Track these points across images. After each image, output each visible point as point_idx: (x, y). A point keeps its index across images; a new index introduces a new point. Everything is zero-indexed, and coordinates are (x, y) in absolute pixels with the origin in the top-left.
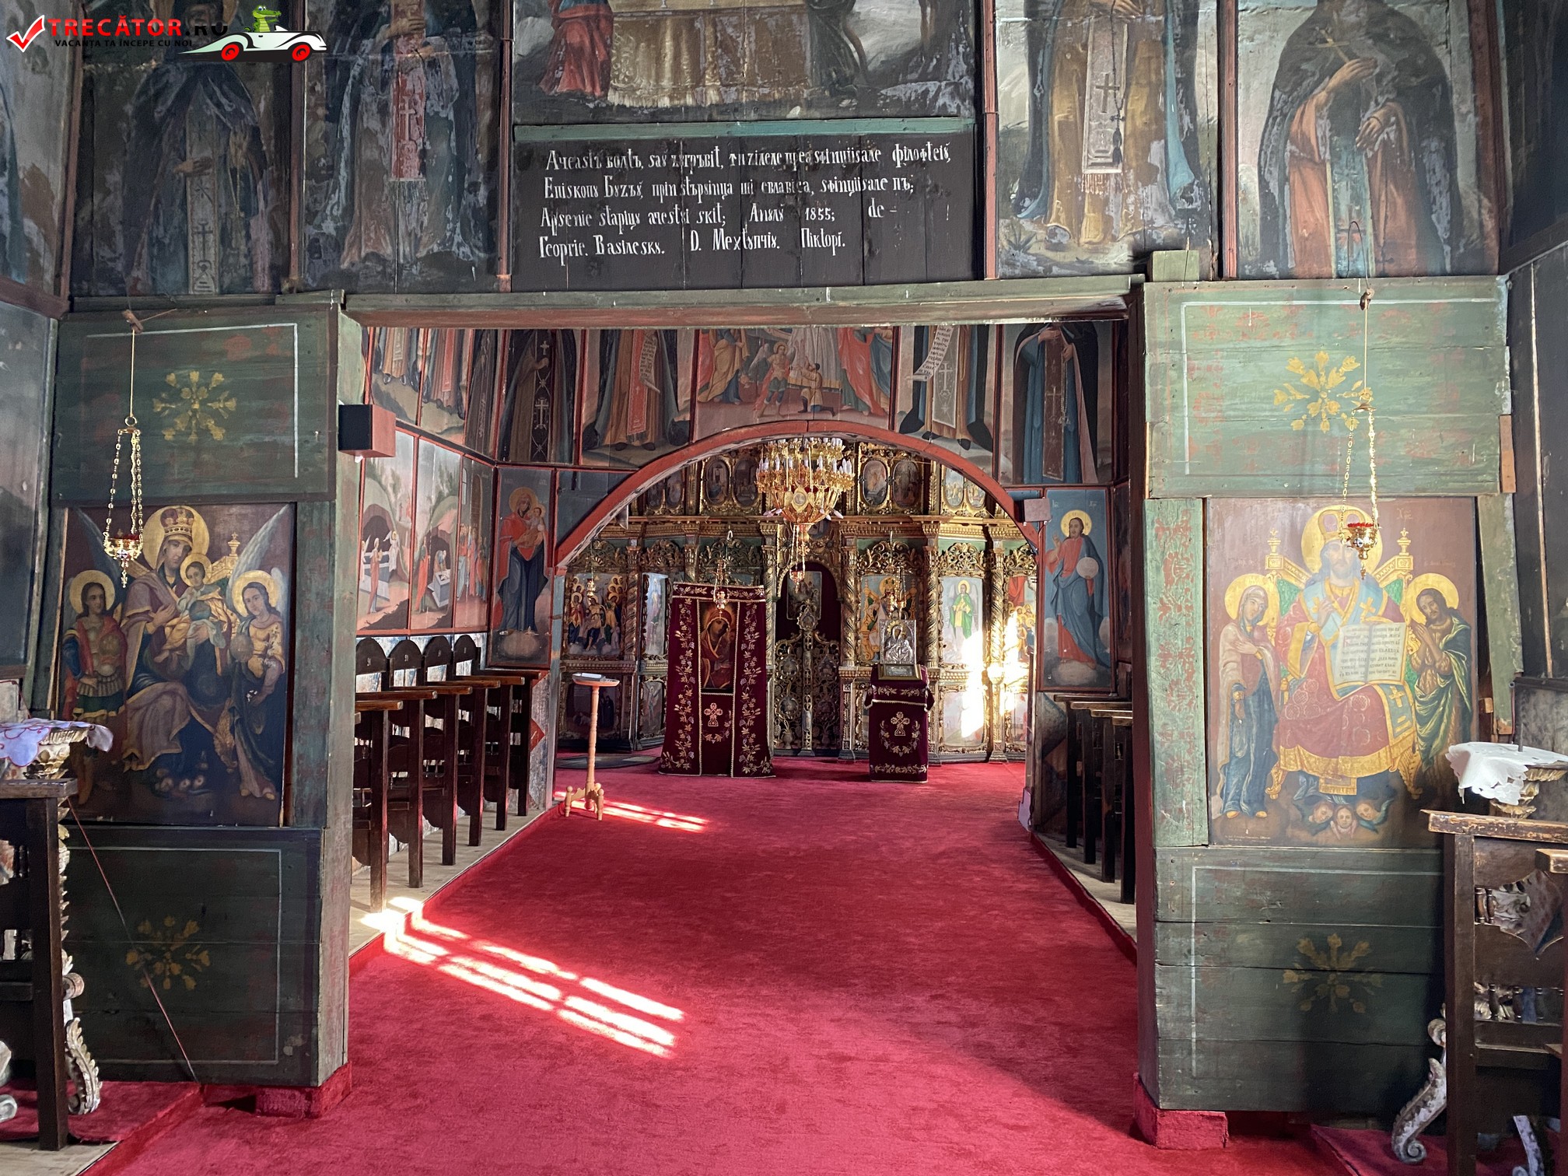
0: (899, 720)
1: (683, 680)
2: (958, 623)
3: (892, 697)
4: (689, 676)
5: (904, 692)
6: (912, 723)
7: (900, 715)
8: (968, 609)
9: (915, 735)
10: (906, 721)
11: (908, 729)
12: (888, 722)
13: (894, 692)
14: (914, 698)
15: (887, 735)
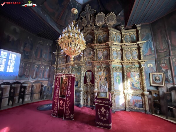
0: (103, 110)
1: (56, 94)
2: (117, 81)
3: (100, 103)
4: (57, 93)
5: (104, 102)
6: (106, 111)
7: (103, 108)
8: (119, 79)
9: (107, 115)
10: (105, 110)
11: (105, 112)
12: (100, 110)
13: (101, 101)
14: (106, 104)
15: (99, 114)
